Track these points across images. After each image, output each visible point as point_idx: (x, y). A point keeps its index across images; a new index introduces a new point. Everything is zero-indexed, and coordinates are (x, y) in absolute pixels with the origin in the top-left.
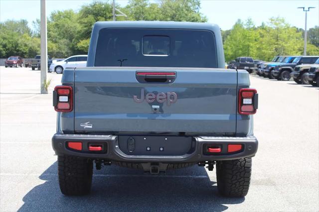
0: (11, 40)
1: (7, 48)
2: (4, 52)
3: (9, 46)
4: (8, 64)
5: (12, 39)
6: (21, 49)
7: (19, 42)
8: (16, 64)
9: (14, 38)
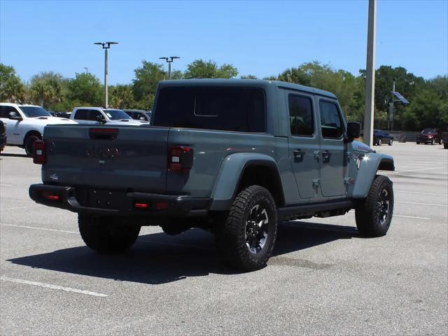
0: (429, 106)
1: (423, 116)
2: (418, 122)
3: (426, 113)
4: (420, 139)
5: (431, 103)
6: (442, 118)
7: (440, 108)
8: (432, 139)
9: (433, 102)
